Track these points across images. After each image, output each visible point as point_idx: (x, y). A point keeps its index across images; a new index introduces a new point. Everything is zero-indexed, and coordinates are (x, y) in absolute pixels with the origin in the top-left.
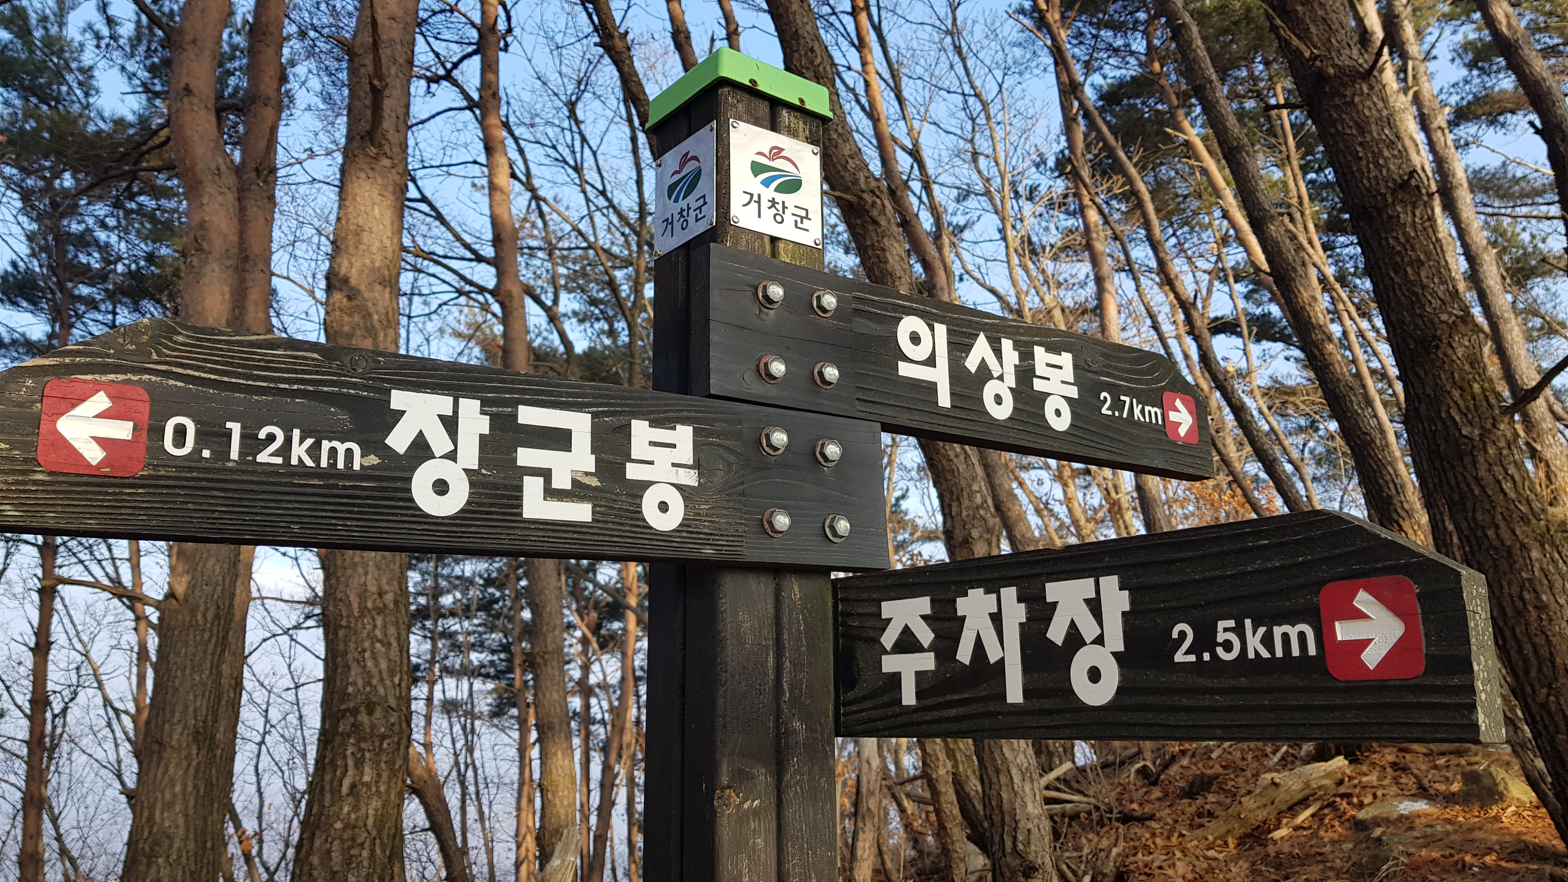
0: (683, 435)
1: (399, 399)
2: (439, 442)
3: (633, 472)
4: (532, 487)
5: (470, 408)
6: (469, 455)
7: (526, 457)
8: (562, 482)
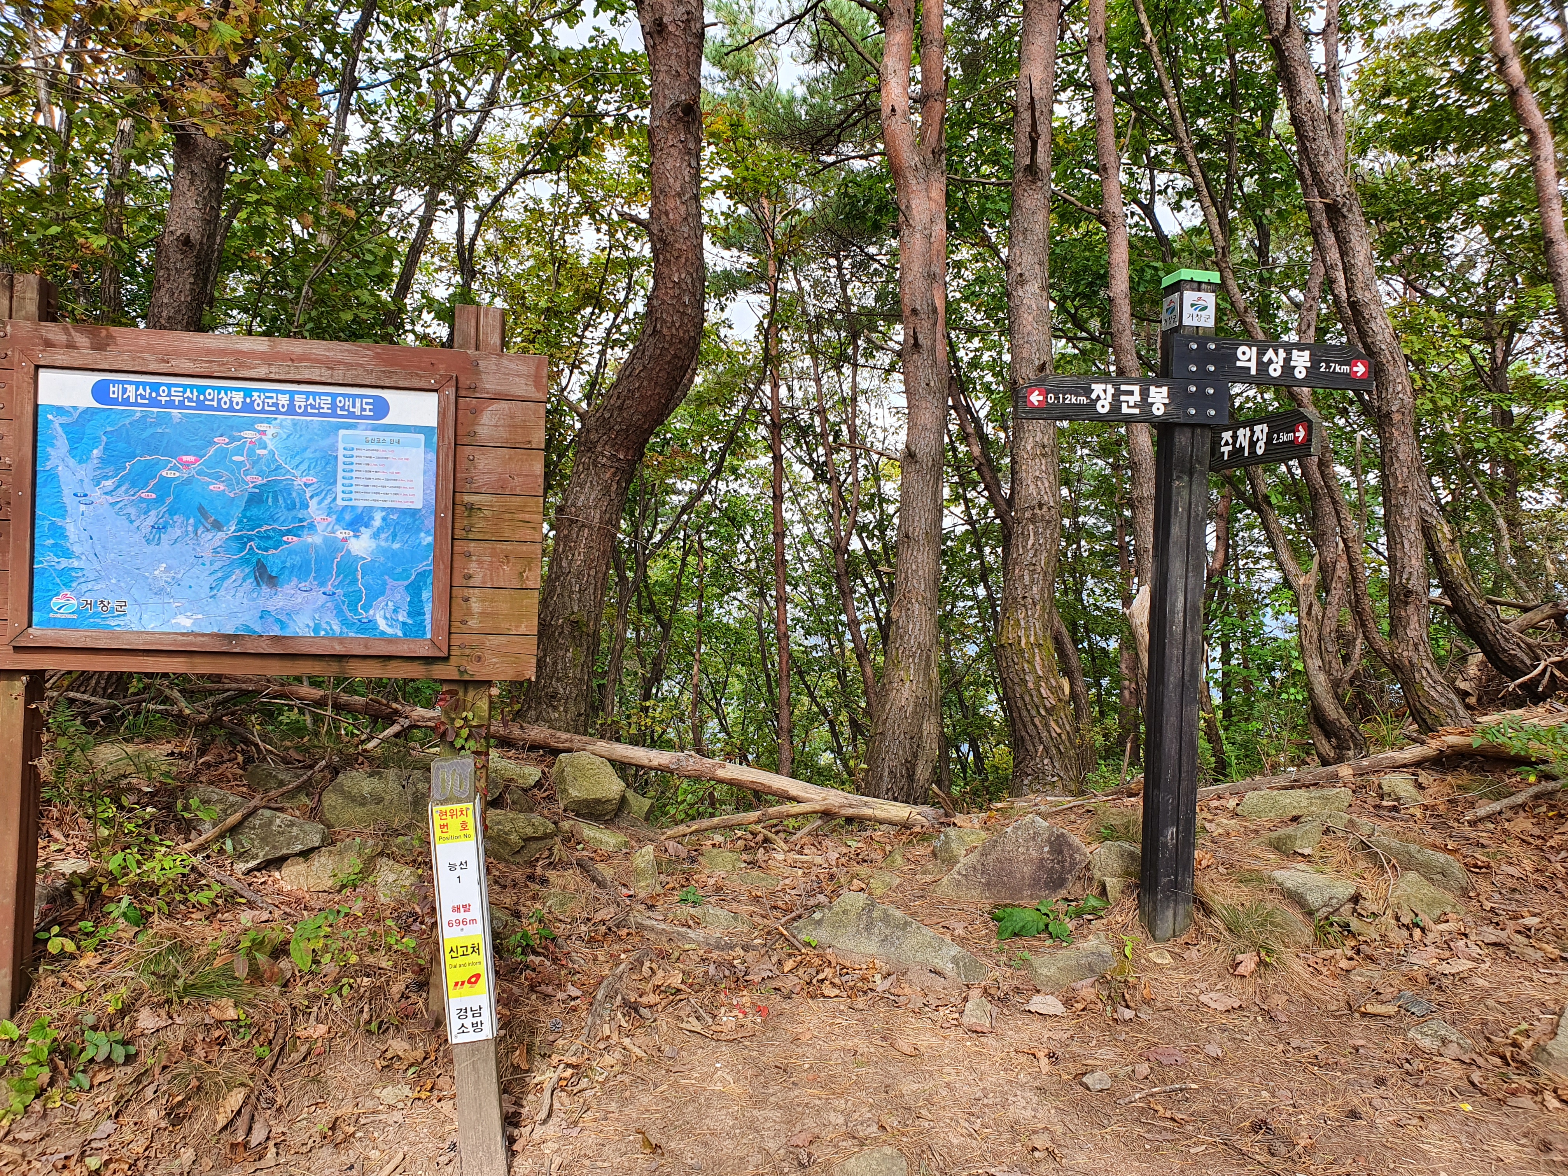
0: (1165, 390)
1: (1093, 386)
2: (1102, 396)
3: (1150, 400)
4: (1124, 405)
5: (1109, 387)
6: (1110, 399)
7: (1123, 398)
8: (1132, 404)
